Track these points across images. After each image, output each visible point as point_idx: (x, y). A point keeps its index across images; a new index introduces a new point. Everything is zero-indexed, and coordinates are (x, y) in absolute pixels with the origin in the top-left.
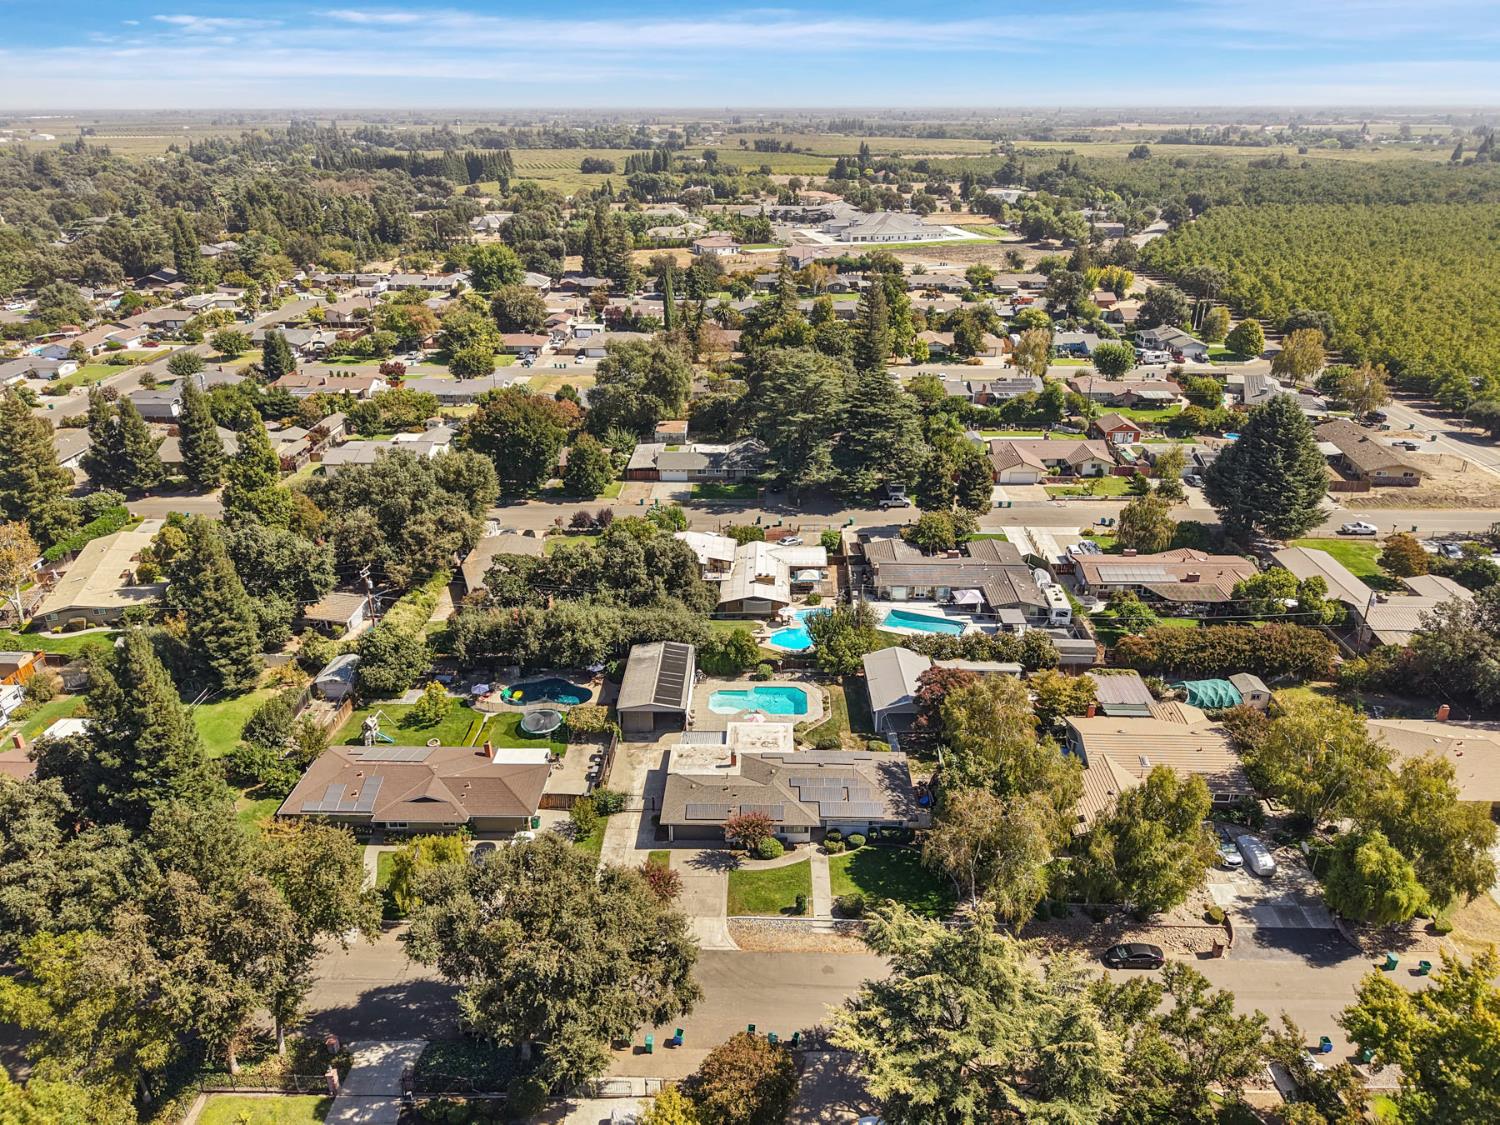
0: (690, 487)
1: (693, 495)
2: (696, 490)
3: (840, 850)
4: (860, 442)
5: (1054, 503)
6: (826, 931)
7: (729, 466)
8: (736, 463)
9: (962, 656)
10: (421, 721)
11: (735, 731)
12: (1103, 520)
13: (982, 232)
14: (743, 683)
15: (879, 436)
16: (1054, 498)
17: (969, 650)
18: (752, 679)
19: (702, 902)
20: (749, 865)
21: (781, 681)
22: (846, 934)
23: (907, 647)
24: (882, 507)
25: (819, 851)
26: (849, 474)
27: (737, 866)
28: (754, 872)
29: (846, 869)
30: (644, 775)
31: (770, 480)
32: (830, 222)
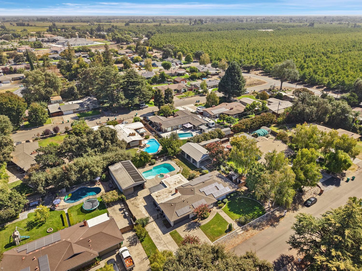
0: (76, 115)
1: (79, 117)
2: (79, 115)
3: (223, 206)
5: (181, 100)
6: (242, 232)
7: (87, 106)
8: (89, 104)
10: (36, 224)
11: (166, 182)
12: (197, 101)
13: (103, 42)
14: (148, 167)
15: (137, 87)
16: (181, 99)
20: (204, 223)
21: (159, 163)
22: (247, 231)
23: (190, 142)
24: (141, 109)
25: (217, 209)
26: (131, 100)
27: (200, 224)
28: (207, 224)
29: (230, 211)
30: (144, 208)
31: (107, 106)
32: (58, 41)
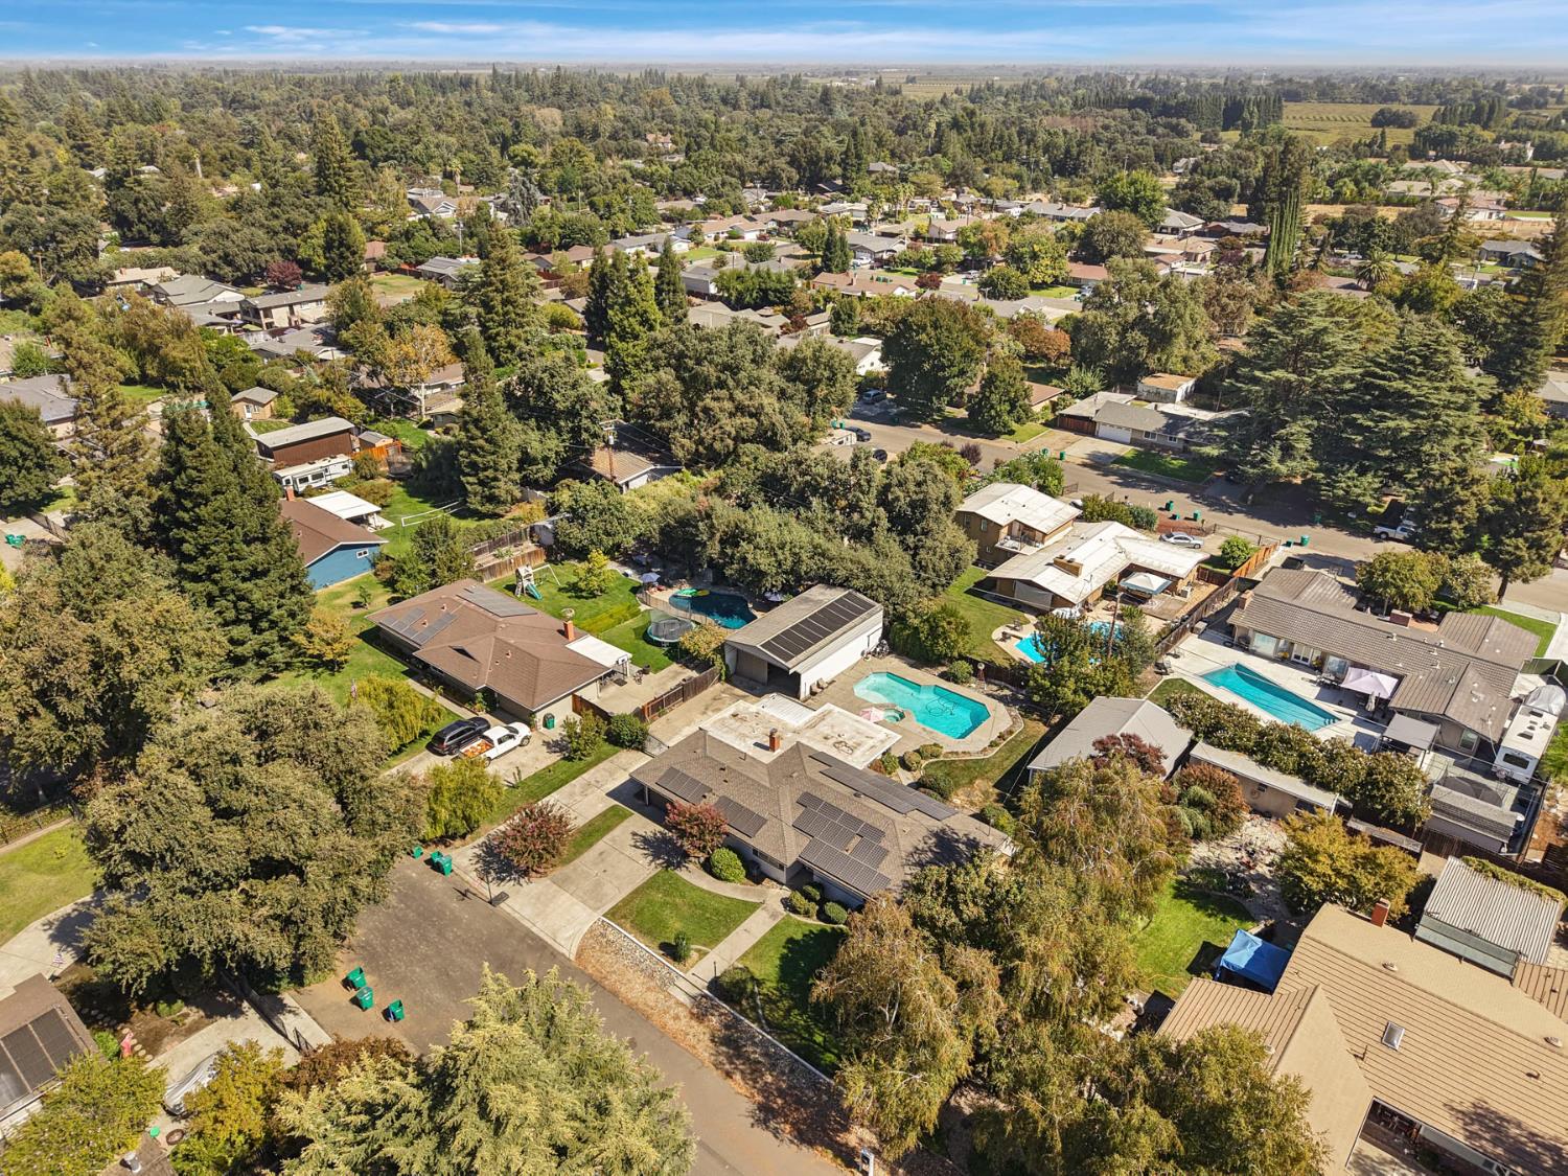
0: (1127, 451)
1: (1120, 460)
2: (1131, 456)
3: (807, 914)
4: (1361, 429)
6: (683, 998)
9: (1250, 752)
14: (928, 677)
15: (1391, 424)
17: (1264, 747)
18: (943, 676)
19: (598, 884)
20: (691, 874)
21: (975, 691)
22: (699, 1016)
23: (1168, 709)
25: (782, 900)
26: (1329, 472)
27: (679, 865)
28: (687, 884)
29: (789, 941)
31: (1210, 456)
